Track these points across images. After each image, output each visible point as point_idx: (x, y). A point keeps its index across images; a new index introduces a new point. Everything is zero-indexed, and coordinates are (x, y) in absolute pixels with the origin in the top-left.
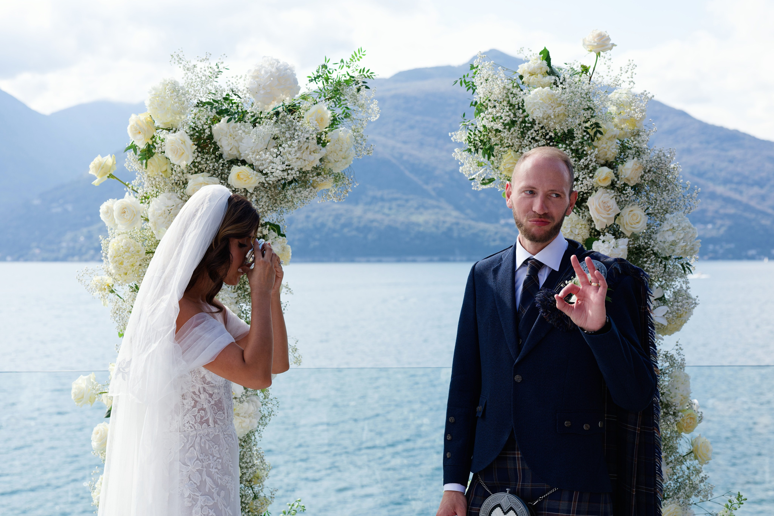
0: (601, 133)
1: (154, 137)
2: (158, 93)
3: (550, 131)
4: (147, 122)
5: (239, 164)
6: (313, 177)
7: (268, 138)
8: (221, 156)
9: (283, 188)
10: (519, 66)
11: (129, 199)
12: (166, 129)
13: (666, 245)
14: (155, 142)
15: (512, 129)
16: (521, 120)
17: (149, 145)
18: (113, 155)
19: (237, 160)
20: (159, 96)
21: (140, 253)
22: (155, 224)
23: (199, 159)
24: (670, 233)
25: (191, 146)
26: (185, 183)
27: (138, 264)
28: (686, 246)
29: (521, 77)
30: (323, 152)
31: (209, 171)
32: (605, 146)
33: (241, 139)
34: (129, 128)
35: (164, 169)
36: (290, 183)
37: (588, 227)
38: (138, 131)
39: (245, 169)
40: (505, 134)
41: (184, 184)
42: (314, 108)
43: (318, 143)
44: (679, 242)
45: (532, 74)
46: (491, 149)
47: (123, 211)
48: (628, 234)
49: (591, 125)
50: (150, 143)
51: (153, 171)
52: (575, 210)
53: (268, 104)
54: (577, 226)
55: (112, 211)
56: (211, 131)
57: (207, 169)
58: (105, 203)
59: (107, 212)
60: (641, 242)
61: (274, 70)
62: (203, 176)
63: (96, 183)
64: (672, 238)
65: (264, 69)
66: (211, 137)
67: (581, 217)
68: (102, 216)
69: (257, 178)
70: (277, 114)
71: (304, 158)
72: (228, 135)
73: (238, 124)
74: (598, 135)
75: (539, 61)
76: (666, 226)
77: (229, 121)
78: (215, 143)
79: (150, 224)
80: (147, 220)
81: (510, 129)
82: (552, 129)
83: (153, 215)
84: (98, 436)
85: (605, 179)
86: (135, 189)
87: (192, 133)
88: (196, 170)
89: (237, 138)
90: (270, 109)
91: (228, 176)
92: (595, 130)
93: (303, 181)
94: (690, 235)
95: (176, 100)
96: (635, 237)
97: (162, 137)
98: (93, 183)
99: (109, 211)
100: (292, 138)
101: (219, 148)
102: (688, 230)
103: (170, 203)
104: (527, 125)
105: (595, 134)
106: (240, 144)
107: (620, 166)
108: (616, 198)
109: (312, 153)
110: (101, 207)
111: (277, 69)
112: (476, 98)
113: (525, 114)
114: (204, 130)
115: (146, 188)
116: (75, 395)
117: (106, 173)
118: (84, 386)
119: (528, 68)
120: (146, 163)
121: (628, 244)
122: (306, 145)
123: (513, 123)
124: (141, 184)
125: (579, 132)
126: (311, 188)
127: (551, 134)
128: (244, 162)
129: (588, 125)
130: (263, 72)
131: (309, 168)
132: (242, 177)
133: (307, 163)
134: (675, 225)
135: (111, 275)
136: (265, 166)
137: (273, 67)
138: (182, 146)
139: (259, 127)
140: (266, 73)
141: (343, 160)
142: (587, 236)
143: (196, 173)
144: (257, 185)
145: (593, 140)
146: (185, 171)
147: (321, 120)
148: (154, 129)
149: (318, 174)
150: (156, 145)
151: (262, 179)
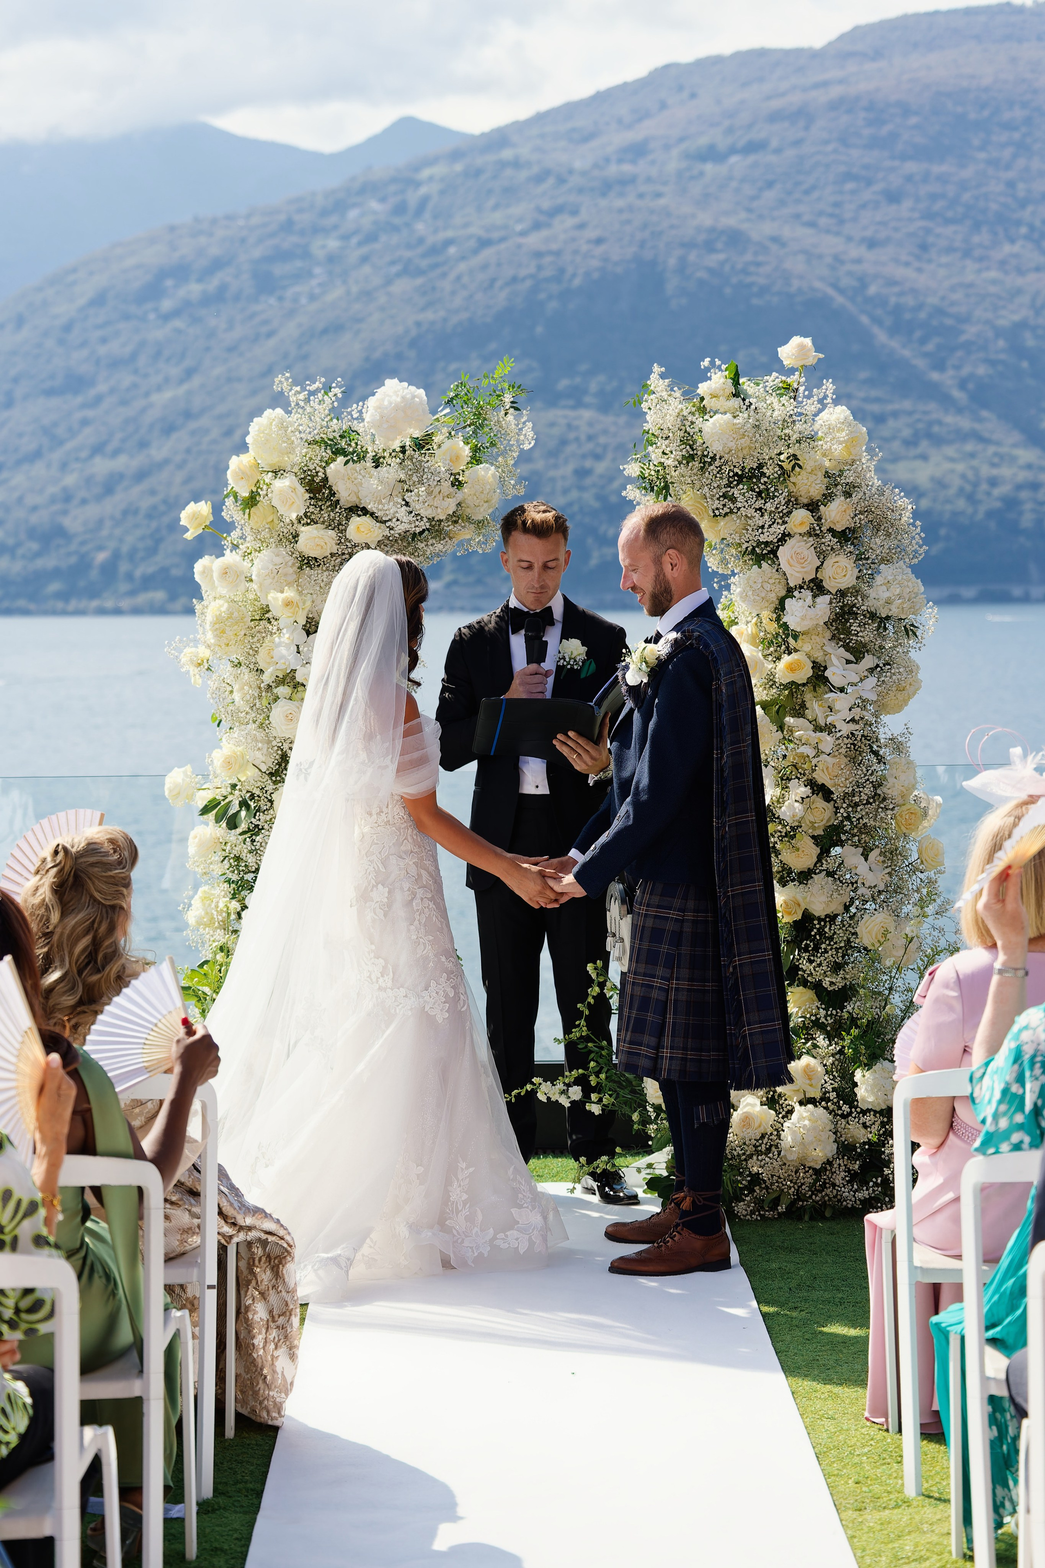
0: (800, 467)
1: (258, 481)
2: (262, 429)
3: (735, 466)
4: (251, 467)
5: (360, 513)
6: (449, 526)
7: (393, 482)
8: (338, 501)
9: (413, 540)
10: (700, 385)
11: (230, 557)
12: (272, 472)
13: (882, 602)
14: (259, 487)
15: (690, 464)
16: (699, 453)
17: (252, 492)
18: (209, 503)
19: (357, 506)
20: (263, 432)
21: (245, 620)
22: (261, 585)
23: (311, 509)
24: (884, 588)
25: (302, 494)
26: (296, 536)
27: (243, 633)
28: (903, 603)
29: (702, 399)
30: (460, 496)
31: (323, 523)
32: (806, 481)
33: (361, 484)
34: (229, 472)
35: (270, 519)
36: (421, 533)
37: (783, 581)
38: (242, 475)
39: (367, 519)
40: (682, 469)
41: (294, 537)
42: (448, 444)
43: (453, 485)
44: (894, 600)
45: (714, 396)
46: (666, 487)
47: (225, 572)
48: (834, 592)
49: (788, 458)
50: (254, 490)
51: (257, 522)
52: (769, 562)
53: (393, 440)
54: (770, 581)
55: (211, 570)
56: (325, 473)
57: (322, 520)
58: (200, 560)
59: (204, 572)
60: (849, 600)
61: (399, 400)
62: (316, 529)
63: (189, 536)
64: (886, 595)
65: (387, 398)
66: (326, 479)
67: (774, 570)
68: (197, 578)
69: (380, 531)
70: (403, 450)
71: (435, 505)
72: (346, 479)
73: (358, 465)
74: (797, 469)
75: (722, 380)
76: (879, 579)
77: (347, 463)
78: (330, 488)
79: (254, 586)
80: (251, 580)
81: (688, 463)
82: (737, 465)
83: (258, 575)
84: (197, 840)
85: (802, 524)
86: (235, 543)
87: (302, 476)
88: (309, 521)
89: (356, 482)
90: (396, 445)
91: (346, 528)
92: (793, 462)
93: (437, 531)
94: (908, 590)
95: (285, 439)
96: (842, 593)
97: (267, 481)
98: (185, 536)
99: (207, 571)
100: (421, 482)
101: (335, 493)
102: (906, 583)
103: (278, 560)
104: (706, 459)
105: (793, 468)
106: (360, 488)
107: (822, 507)
108: (815, 548)
109: (446, 499)
110: (195, 566)
111: (403, 398)
112: (646, 427)
113: (705, 446)
114: (317, 473)
115: (249, 543)
116: (170, 791)
117: (201, 525)
118: (179, 780)
119: (708, 388)
120: (249, 514)
121: (831, 603)
122: (437, 489)
123: (692, 457)
124: (243, 537)
125: (771, 468)
126: (447, 539)
127: (736, 470)
128: (365, 511)
129: (782, 457)
130: (386, 403)
131: (443, 517)
132: (362, 530)
133: (439, 510)
134: (890, 578)
135: (209, 646)
136: (389, 517)
137: (398, 396)
138: (293, 494)
139: (383, 470)
140: (391, 403)
141: (486, 505)
142: (783, 593)
143: (308, 524)
144: (380, 538)
145: (789, 477)
146: (295, 522)
147: (457, 458)
148: (259, 474)
149: (456, 522)
150: (261, 493)
151: (387, 532)
